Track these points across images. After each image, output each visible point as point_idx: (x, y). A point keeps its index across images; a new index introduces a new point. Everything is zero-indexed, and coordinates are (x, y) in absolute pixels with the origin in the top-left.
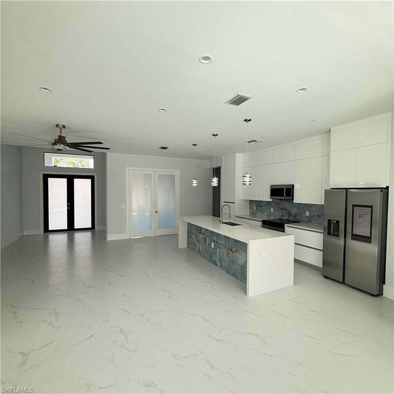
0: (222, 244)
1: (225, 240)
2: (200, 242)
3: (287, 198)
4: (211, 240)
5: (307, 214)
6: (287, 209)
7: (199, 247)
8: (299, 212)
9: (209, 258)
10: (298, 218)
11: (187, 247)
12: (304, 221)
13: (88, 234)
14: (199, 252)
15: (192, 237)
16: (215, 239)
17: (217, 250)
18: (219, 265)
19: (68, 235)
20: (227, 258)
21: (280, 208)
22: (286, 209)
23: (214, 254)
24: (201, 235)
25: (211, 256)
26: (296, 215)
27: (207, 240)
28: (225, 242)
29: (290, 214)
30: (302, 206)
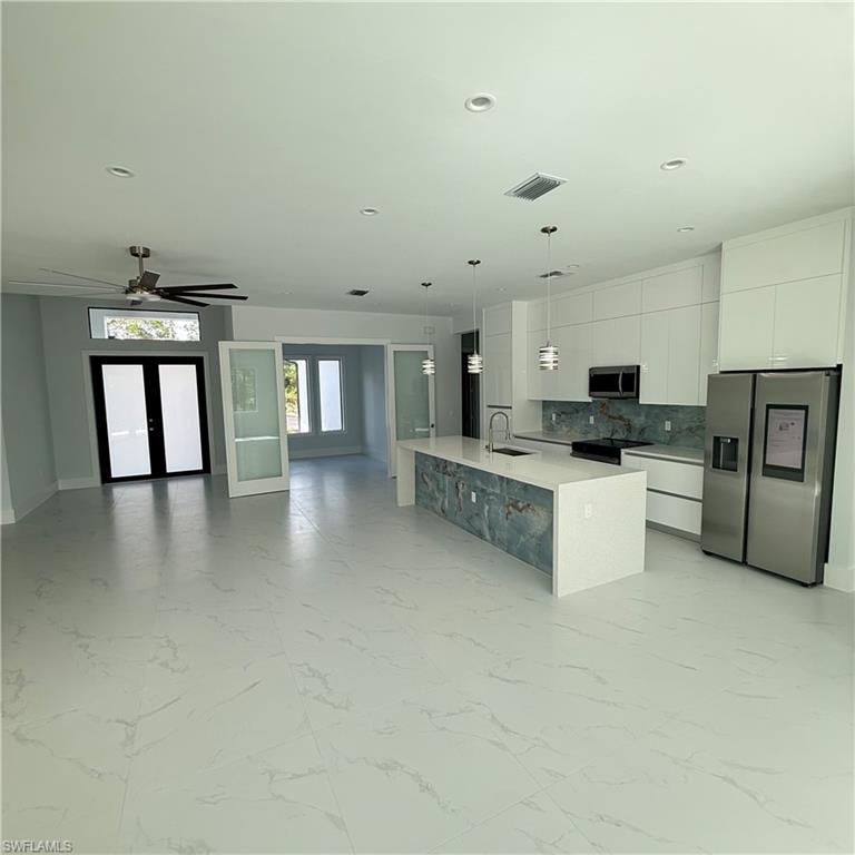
0: (493, 494)
1: (501, 485)
2: (444, 492)
3: (626, 394)
4: (469, 487)
5: (668, 426)
6: (625, 417)
7: (443, 502)
8: (650, 422)
9: (466, 525)
10: (646, 436)
11: (416, 503)
12: (659, 442)
13: (198, 484)
14: (443, 511)
15: (425, 482)
16: (479, 483)
17: (483, 508)
18: (488, 537)
19: (155, 487)
20: (506, 524)
21: (610, 417)
22: (621, 418)
23: (477, 515)
24: (447, 477)
25: (469, 520)
26: (642, 431)
27: (460, 486)
28: (502, 490)
29: (629, 428)
30: (656, 411)
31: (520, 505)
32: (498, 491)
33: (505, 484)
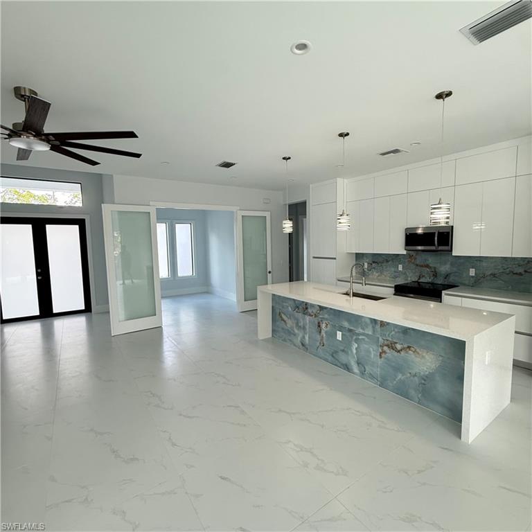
0: (363, 334)
1: (373, 327)
2: (304, 328)
3: (440, 248)
4: (334, 326)
5: (472, 272)
6: (431, 265)
7: (304, 337)
8: (455, 269)
9: (330, 358)
10: (452, 280)
11: (273, 336)
12: (464, 285)
13: (81, 321)
14: (303, 345)
15: (283, 320)
16: (346, 324)
17: (350, 346)
18: (356, 369)
19: (43, 326)
20: (380, 361)
21: (417, 265)
22: (427, 266)
23: (343, 351)
24: (308, 318)
25: (334, 354)
26: (447, 276)
27: (323, 326)
28: (374, 331)
29: (435, 275)
30: (462, 261)
31: (399, 347)
32: (370, 333)
33: (378, 327)
